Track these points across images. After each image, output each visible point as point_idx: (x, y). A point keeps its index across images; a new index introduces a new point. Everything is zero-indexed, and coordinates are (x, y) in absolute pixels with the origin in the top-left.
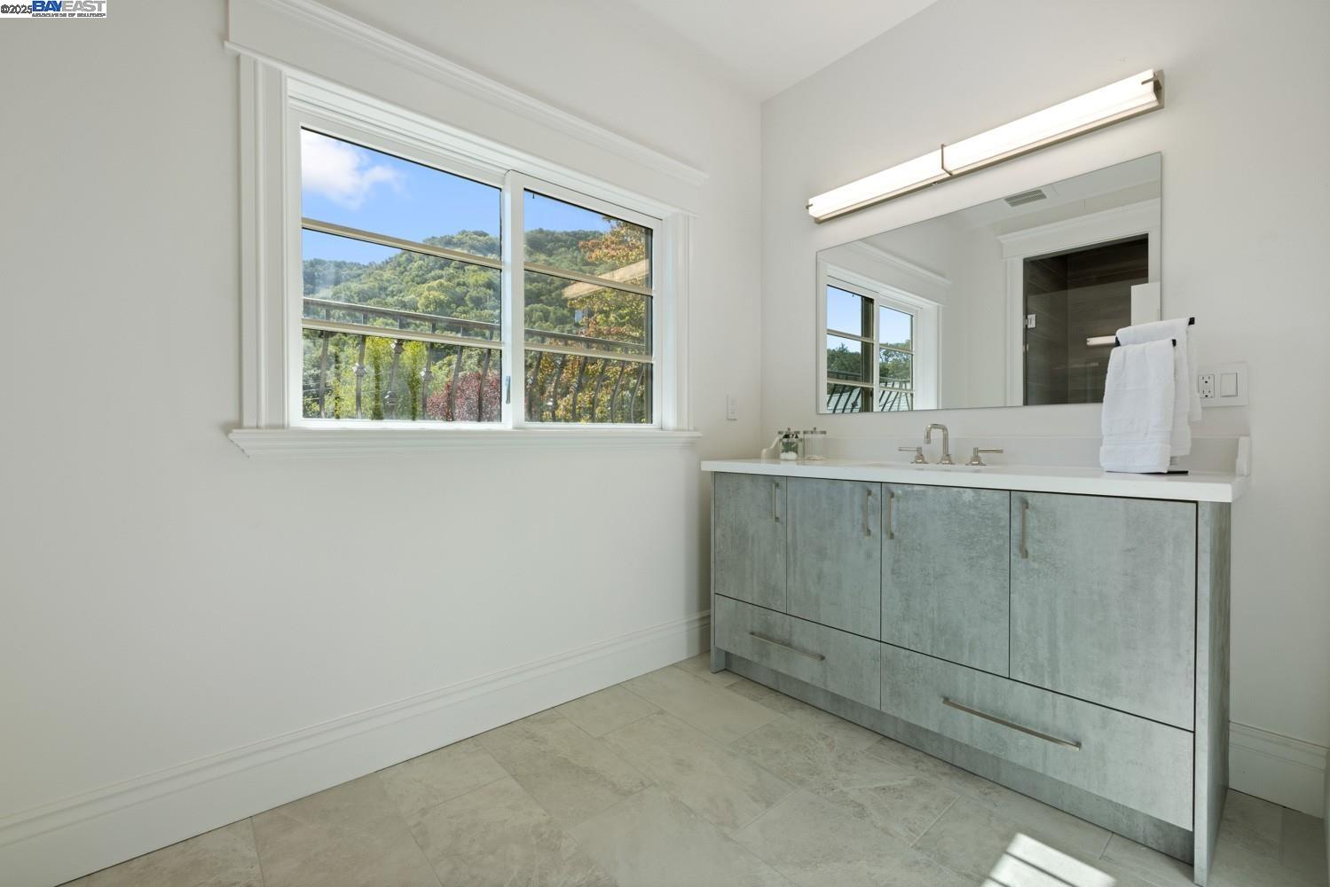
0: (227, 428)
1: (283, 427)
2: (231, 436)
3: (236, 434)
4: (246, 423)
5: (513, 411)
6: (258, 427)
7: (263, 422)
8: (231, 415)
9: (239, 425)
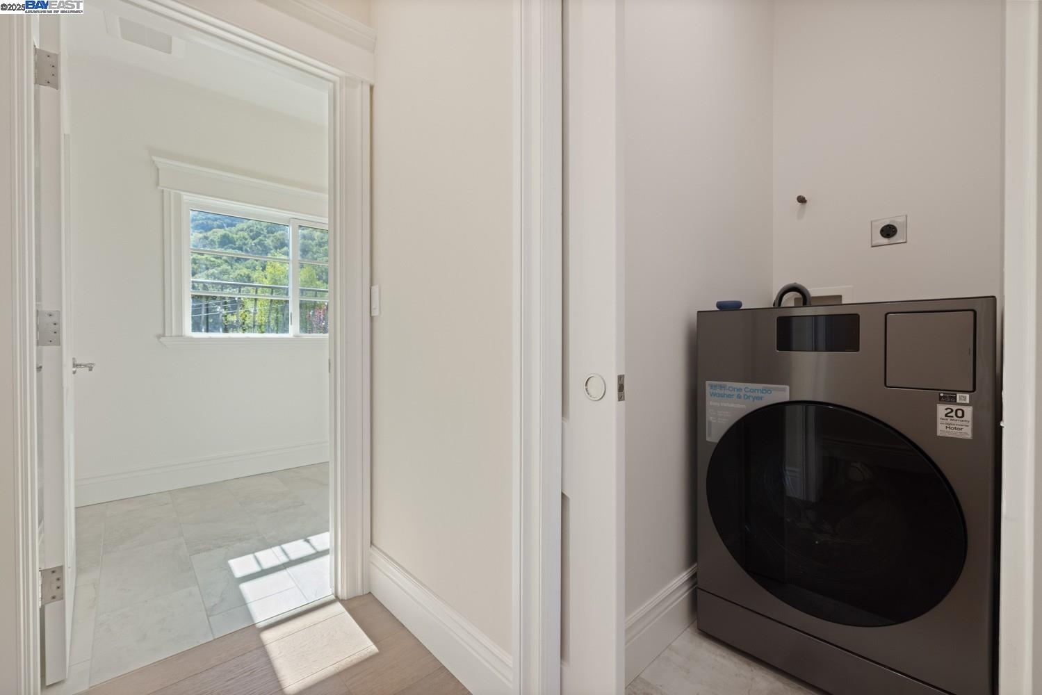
0: (159, 337)
1: (182, 336)
2: (161, 340)
3: (162, 339)
4: (167, 335)
5: (294, 328)
6: (171, 336)
7: (174, 334)
8: (160, 331)
9: (164, 335)
